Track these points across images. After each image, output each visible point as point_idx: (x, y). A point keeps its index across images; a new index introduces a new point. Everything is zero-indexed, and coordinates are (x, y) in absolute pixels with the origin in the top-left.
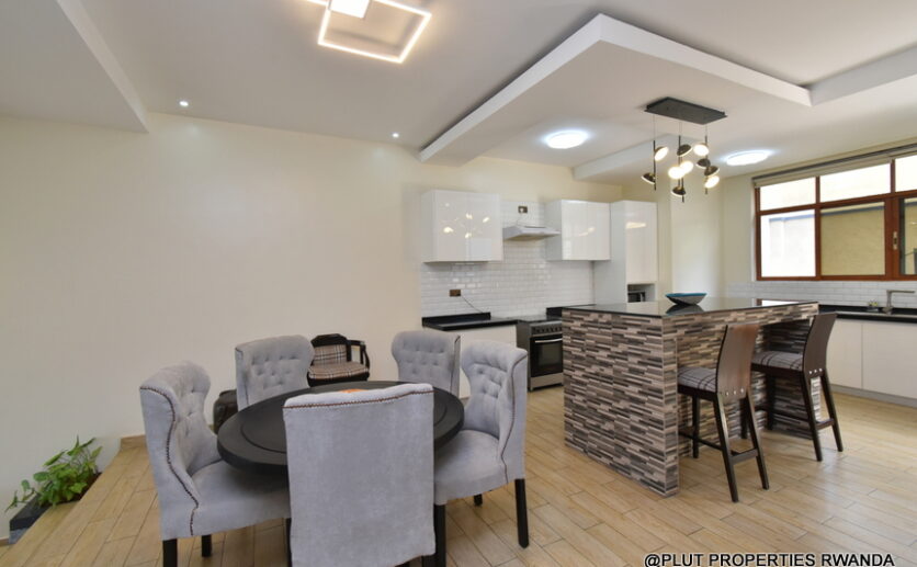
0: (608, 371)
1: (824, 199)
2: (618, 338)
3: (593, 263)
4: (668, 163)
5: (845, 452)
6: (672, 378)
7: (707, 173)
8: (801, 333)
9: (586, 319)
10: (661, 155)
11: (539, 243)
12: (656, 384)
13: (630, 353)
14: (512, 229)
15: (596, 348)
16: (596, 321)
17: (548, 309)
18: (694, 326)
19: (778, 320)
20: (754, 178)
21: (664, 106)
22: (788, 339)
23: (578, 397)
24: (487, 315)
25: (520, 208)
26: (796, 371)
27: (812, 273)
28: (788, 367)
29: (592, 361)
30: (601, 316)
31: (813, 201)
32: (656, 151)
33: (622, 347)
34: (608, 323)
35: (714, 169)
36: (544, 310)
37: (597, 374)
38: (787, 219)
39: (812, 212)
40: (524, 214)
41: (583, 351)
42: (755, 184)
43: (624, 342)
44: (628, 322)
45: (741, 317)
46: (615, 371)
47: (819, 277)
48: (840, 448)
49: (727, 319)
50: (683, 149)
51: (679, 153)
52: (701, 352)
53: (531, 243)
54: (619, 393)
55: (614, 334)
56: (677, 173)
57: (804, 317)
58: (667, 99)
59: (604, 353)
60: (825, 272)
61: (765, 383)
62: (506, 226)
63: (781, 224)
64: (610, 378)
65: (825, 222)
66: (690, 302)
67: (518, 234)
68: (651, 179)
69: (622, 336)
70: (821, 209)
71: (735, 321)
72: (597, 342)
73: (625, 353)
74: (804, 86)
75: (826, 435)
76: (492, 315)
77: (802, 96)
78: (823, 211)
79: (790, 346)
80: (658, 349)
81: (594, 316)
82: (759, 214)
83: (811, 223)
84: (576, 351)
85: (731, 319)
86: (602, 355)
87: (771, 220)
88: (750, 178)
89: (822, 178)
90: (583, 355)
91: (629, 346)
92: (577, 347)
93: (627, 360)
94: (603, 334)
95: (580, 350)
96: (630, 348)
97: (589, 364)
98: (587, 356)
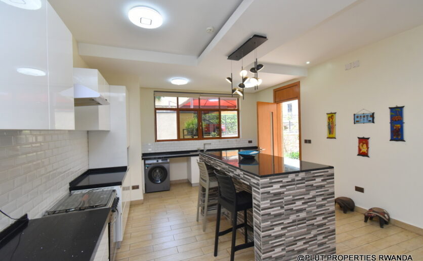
0: (303, 215)
2: (310, 188)
9: (285, 180)
13: (317, 195)
15: (293, 202)
16: (293, 180)
20: (155, 91)
27: (176, 138)
29: (291, 212)
30: (296, 176)
31: (176, 107)
33: (313, 193)
34: (303, 179)
37: (293, 222)
39: (176, 111)
41: (282, 207)
43: (313, 190)
44: (316, 175)
46: (308, 213)
47: (179, 139)
54: (310, 227)
55: (306, 186)
59: (299, 203)
60: (181, 137)
64: (304, 219)
69: (312, 185)
70: (179, 111)
72: (293, 196)
73: (314, 197)
81: (291, 176)
82: (156, 109)
86: (298, 205)
90: (283, 211)
91: (317, 191)
92: (276, 207)
93: (315, 201)
94: (299, 188)
95: (279, 208)
96: (317, 192)
97: (287, 217)
98: (285, 210)
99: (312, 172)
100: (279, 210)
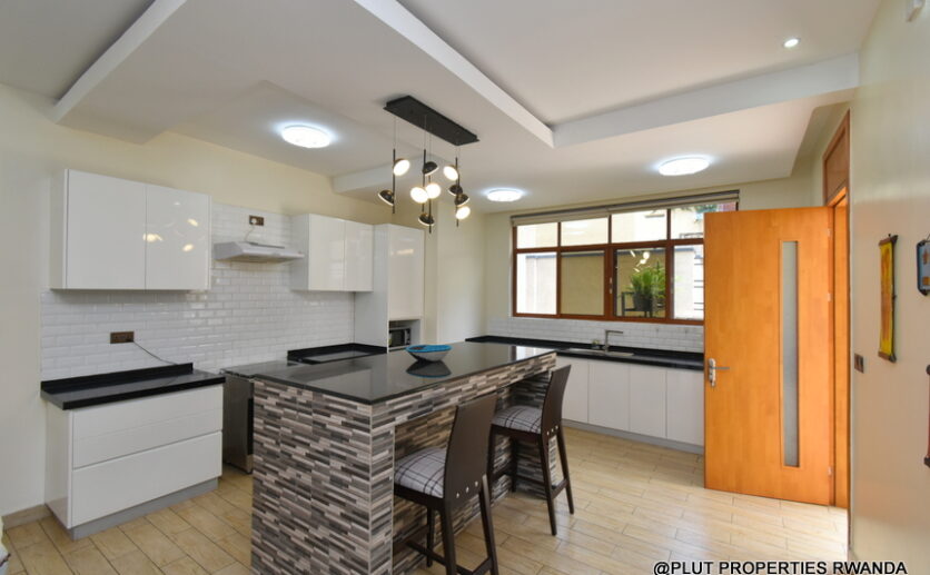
0: (306, 479)
1: (564, 244)
2: (320, 429)
3: (354, 295)
4: (409, 181)
5: (576, 515)
6: (385, 491)
7: (458, 202)
8: (542, 385)
9: (282, 394)
10: (402, 168)
11: (280, 267)
12: (361, 505)
13: (333, 454)
14: (231, 245)
15: (293, 442)
16: (293, 400)
17: (289, 352)
18: (421, 406)
19: (520, 377)
20: (512, 217)
21: (407, 108)
22: (531, 391)
23: (269, 515)
24: (187, 368)
25: (251, 218)
26: (535, 434)
27: (553, 311)
28: (528, 429)
29: (288, 461)
30: (300, 393)
31: (555, 245)
32: (395, 162)
33: (324, 444)
34: (308, 404)
35: (465, 198)
36: (286, 354)
37: (292, 481)
38: (539, 257)
39: (555, 254)
40: (258, 227)
41: (278, 444)
42: (513, 223)
43: (326, 436)
45: (480, 380)
46: (315, 480)
47: (559, 315)
48: (572, 511)
49: (465, 388)
50: (429, 167)
51: (425, 172)
52: (441, 423)
53: (264, 266)
54: (317, 513)
55: (314, 422)
56: (420, 195)
57: (544, 369)
58: (409, 99)
59: (301, 450)
60: (563, 311)
61: (510, 440)
62: (219, 241)
63: (535, 261)
64: (307, 489)
65: (565, 262)
66: (432, 359)
67: (238, 253)
68: (390, 200)
69: (323, 426)
70: (561, 252)
71: (475, 387)
72: (294, 432)
73: (326, 453)
74: (549, 125)
75: (560, 500)
76: (194, 366)
77: (544, 134)
78: (563, 254)
79: (532, 399)
80: (366, 450)
81: (291, 391)
82: (516, 251)
83: (553, 263)
84: (269, 443)
85: (469, 387)
86: (299, 452)
87: (528, 257)
88: (509, 215)
89: (563, 224)
90: (278, 450)
91: (332, 442)
92: (270, 437)
93: (328, 463)
94: (302, 420)
95: (274, 442)
96: (332, 446)
97: (284, 466)
98: (282, 452)
99: (325, 396)
100: (272, 444)
